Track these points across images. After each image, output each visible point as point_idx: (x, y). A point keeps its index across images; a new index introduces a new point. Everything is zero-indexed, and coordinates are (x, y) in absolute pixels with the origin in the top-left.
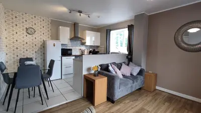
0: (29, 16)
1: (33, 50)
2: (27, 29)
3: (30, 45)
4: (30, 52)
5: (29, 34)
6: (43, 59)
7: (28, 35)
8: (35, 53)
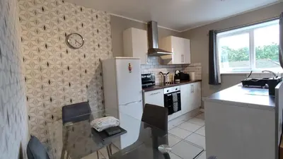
0: (70, 7)
1: (81, 84)
2: (67, 36)
3: (75, 72)
4: (76, 88)
5: (71, 47)
6: (101, 101)
7: (69, 49)
8: (85, 89)
